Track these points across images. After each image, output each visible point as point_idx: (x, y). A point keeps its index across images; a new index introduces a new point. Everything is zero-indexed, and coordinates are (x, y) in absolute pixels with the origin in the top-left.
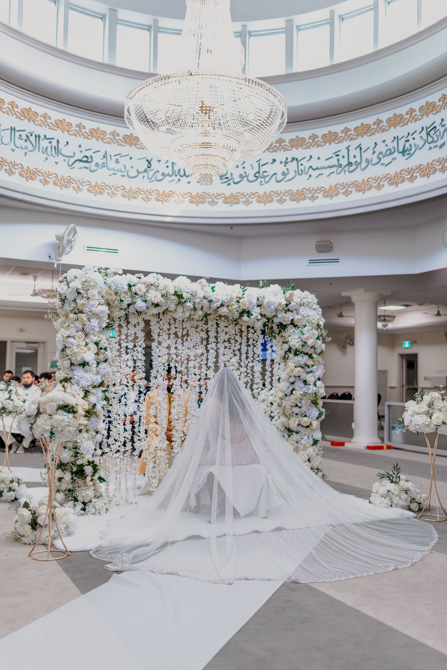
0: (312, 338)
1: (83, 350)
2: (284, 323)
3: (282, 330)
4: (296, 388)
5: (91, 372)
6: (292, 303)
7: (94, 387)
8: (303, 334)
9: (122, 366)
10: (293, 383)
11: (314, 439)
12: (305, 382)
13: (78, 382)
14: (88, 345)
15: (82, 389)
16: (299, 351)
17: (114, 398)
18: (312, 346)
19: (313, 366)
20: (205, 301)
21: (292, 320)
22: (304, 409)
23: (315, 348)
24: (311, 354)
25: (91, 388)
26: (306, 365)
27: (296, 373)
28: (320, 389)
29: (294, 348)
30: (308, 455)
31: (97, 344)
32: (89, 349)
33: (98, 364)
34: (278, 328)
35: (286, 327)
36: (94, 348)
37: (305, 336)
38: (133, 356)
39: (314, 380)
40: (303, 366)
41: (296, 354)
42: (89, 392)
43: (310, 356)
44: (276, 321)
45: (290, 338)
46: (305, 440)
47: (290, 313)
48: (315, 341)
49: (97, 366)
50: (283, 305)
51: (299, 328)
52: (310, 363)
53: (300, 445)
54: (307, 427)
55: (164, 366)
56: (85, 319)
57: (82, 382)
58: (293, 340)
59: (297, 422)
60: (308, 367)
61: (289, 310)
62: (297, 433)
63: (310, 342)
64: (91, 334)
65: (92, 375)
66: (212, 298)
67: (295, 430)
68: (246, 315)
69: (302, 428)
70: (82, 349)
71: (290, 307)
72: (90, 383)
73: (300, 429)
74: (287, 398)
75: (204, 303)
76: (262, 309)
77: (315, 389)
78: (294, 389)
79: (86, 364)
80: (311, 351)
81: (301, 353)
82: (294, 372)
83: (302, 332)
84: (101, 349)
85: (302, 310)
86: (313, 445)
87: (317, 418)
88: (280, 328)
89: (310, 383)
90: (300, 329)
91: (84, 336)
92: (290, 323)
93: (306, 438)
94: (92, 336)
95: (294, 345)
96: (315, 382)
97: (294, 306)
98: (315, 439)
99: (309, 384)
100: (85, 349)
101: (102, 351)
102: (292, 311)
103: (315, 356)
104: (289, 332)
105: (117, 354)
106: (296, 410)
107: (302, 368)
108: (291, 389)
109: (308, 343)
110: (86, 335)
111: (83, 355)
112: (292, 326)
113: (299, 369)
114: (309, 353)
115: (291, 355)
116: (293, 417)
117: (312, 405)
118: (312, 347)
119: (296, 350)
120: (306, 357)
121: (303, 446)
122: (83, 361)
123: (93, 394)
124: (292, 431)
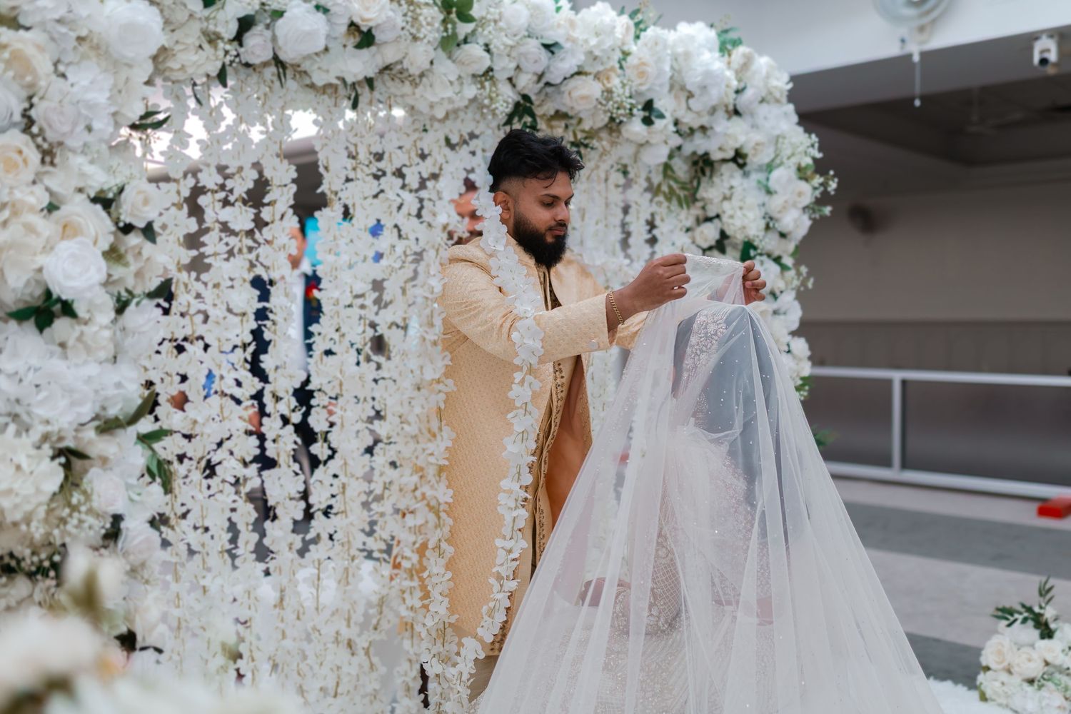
1: (38, 234)
2: (717, 157)
3: (704, 179)
5: (88, 350)
6: (749, 90)
7: (108, 426)
8: (770, 193)
9: (212, 312)
13: (18, 409)
14: (65, 210)
15: (47, 450)
16: (756, 248)
17: (181, 458)
20: (533, 46)
21: (741, 146)
25: (90, 434)
29: (741, 238)
31: (105, 202)
32: (68, 230)
33: (121, 307)
35: (716, 169)
36: (98, 224)
37: (778, 201)
38: (252, 266)
42: (82, 456)
47: (739, 120)
49: (114, 321)
50: (732, 92)
51: (750, 173)
55: (363, 307)
56: (43, 65)
57: (41, 412)
58: (739, 213)
61: (736, 112)
64: (73, 151)
65: (92, 369)
66: (559, 36)
68: (639, 116)
70: (30, 229)
71: (741, 101)
72: (87, 411)
75: (525, 55)
79: (58, 307)
83: (766, 185)
84: (128, 229)
88: (699, 173)
90: (757, 177)
91: (34, 157)
92: (731, 155)
94: (78, 161)
95: (743, 229)
97: (752, 101)
100: (46, 227)
101: (134, 240)
102: (742, 117)
104: (726, 185)
105: (187, 255)
110: (48, 155)
111: (41, 260)
112: (733, 164)
119: (749, 245)
122: (38, 292)
123: (104, 461)
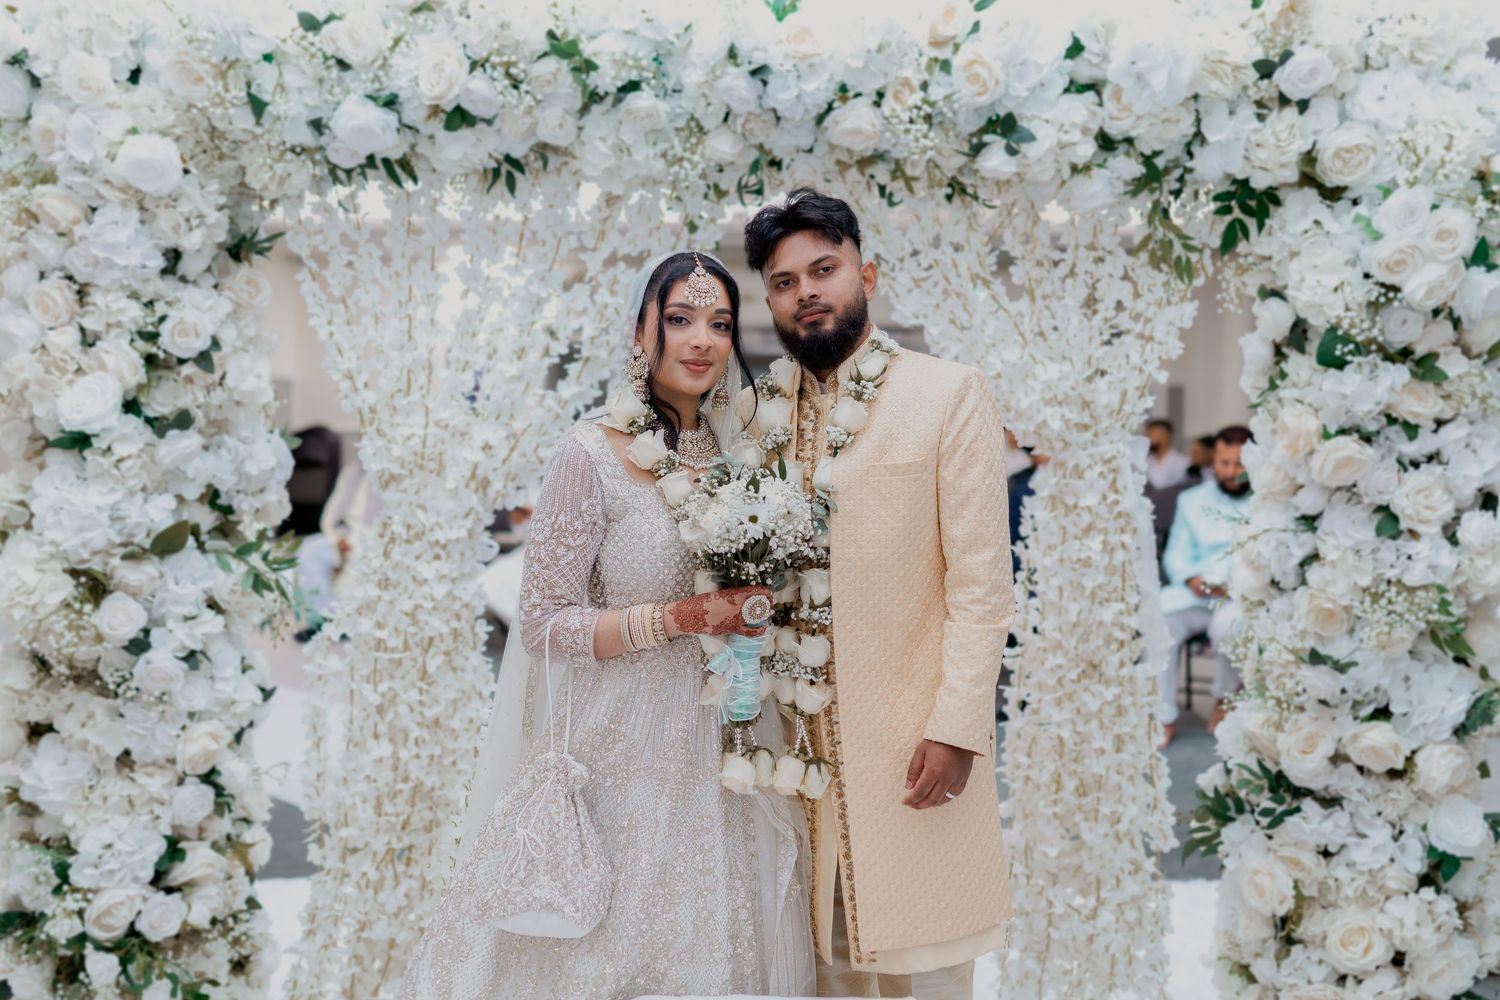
0: (1431, 258)
2: (1260, 182)
3: (1251, 223)
4: (1328, 552)
6: (1302, 56)
8: (1377, 237)
10: (1309, 521)
11: (1431, 850)
12: (1388, 521)
16: (1347, 339)
18: (1432, 304)
19: (1440, 423)
20: (734, 78)
21: (1309, 158)
22: (1371, 675)
23: (1456, 323)
24: (1432, 356)
26: (1392, 420)
27: (1328, 468)
28: (1480, 563)
29: (1318, 323)
30: (1387, 934)
34: (1224, 211)
35: (1277, 202)
36: (126, 357)
37: (1382, 252)
39: (1447, 510)
40: (1372, 427)
41: (1331, 361)
43: (1425, 367)
44: (1212, 167)
45: (1294, 266)
46: (1375, 849)
47: (1291, 112)
48: (1454, 272)
50: (1237, 68)
51: (1355, 202)
52: (1421, 405)
53: (1342, 873)
54: (1394, 774)
58: (1310, 279)
59: (1326, 748)
60: (1411, 430)
61: (1284, 101)
62: (1330, 802)
63: (1420, 285)
66: (773, 57)
67: (1316, 785)
68: (996, 143)
69: (1360, 781)
71: (1286, 79)
73: (1344, 782)
74: (1279, 604)
76: (1110, 105)
77: (1447, 557)
78: (1314, 557)
80: (1436, 338)
81: (1361, 349)
82: (1316, 462)
83: (1368, 223)
85: (1368, 96)
86: (1425, 880)
87: (1461, 731)
88: (1237, 213)
89: (1420, 528)
90: (1361, 209)
92: (1292, 175)
93: (1381, 834)
95: (1318, 307)
96: (1457, 519)
97: (1313, 72)
98: (1441, 847)
99: (1414, 534)
102: (1303, 106)
103: (1453, 364)
104: (1290, 228)
106: (1320, 681)
107: (1367, 439)
108: (1299, 554)
109: (1407, 290)
112: (1311, 193)
113: (1350, 445)
114: (1420, 350)
115: (1300, 365)
116: (1303, 718)
117: (1430, 648)
118: (1436, 312)
119: (1333, 334)
120: (1400, 373)
121: (1361, 881)
124: (1299, 793)
